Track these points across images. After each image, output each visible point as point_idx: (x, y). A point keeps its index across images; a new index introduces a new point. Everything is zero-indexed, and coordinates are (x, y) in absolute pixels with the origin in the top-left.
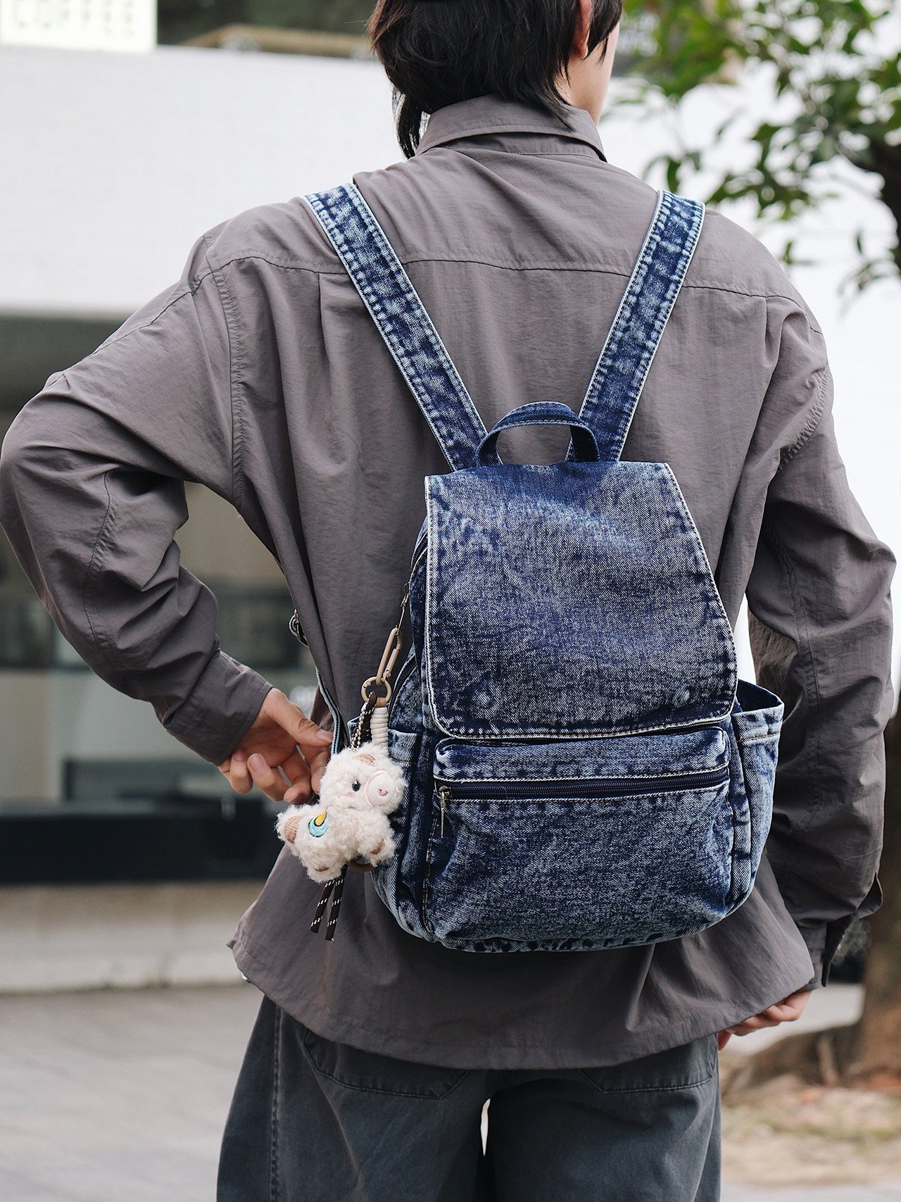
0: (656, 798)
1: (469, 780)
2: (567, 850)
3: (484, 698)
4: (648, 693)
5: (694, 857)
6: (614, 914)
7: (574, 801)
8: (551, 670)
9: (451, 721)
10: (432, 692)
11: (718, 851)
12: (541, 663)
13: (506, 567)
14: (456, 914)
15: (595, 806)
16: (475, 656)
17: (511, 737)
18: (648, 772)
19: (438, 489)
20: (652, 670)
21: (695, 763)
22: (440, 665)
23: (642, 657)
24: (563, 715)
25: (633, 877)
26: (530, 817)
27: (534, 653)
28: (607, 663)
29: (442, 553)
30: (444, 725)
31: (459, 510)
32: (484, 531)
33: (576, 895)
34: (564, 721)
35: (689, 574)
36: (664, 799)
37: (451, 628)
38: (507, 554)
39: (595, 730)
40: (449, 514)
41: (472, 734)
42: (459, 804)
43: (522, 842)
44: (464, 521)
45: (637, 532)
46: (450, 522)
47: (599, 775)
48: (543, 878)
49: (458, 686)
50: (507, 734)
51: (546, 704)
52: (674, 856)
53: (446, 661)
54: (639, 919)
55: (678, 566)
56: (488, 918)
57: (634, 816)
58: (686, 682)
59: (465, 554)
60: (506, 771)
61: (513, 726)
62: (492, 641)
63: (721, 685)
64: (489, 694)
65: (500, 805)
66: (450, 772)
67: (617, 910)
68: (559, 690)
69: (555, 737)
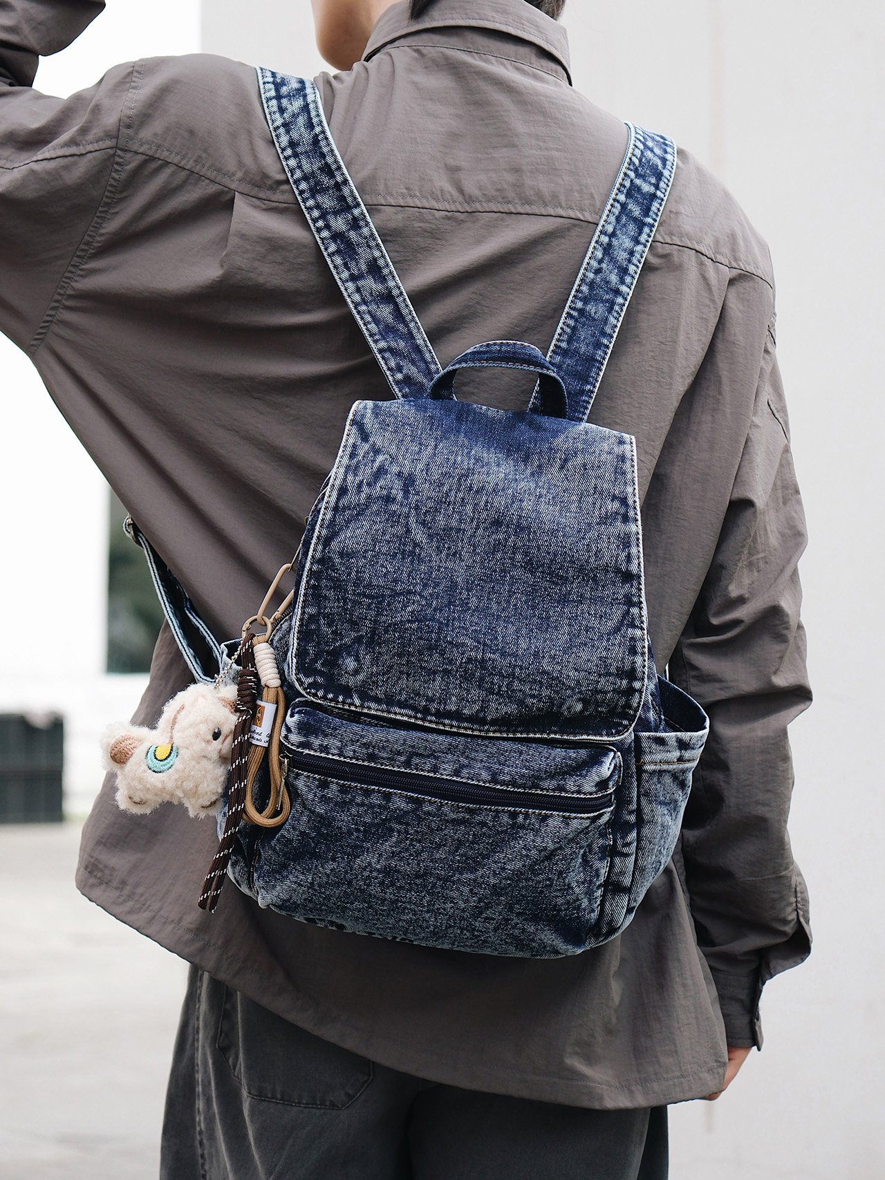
0: (519, 814)
1: (312, 753)
2: (407, 850)
3: (350, 664)
4: (533, 696)
5: (551, 886)
6: (451, 926)
7: (424, 798)
8: (430, 648)
9: (311, 680)
10: (296, 645)
11: (583, 883)
12: (421, 638)
13: (412, 520)
14: (278, 888)
15: (445, 809)
16: (351, 615)
17: (373, 712)
18: (514, 784)
19: (363, 416)
20: (544, 672)
21: (570, 784)
22: (311, 616)
23: (536, 655)
24: (433, 701)
25: (476, 894)
26: (371, 806)
27: (414, 626)
28: (494, 653)
29: (343, 491)
30: (301, 683)
31: (379, 443)
32: (399, 474)
33: (410, 898)
34: (433, 707)
35: (618, 571)
36: (527, 816)
37: (331, 579)
38: (417, 505)
39: (465, 724)
40: (366, 446)
41: (331, 700)
42: (298, 775)
43: (358, 830)
44: (380, 458)
45: (574, 507)
46: (364, 456)
47: (458, 776)
48: (375, 874)
49: (327, 644)
50: (369, 708)
51: (417, 684)
52: (527, 880)
53: (319, 613)
54: (479, 936)
55: (607, 559)
56: (310, 901)
57: (489, 828)
58: (580, 692)
59: (369, 497)
60: (354, 751)
61: (377, 700)
62: (372, 603)
63: (622, 701)
64: (357, 659)
65: (341, 786)
66: (294, 738)
67: (455, 923)
68: (435, 673)
69: (420, 722)
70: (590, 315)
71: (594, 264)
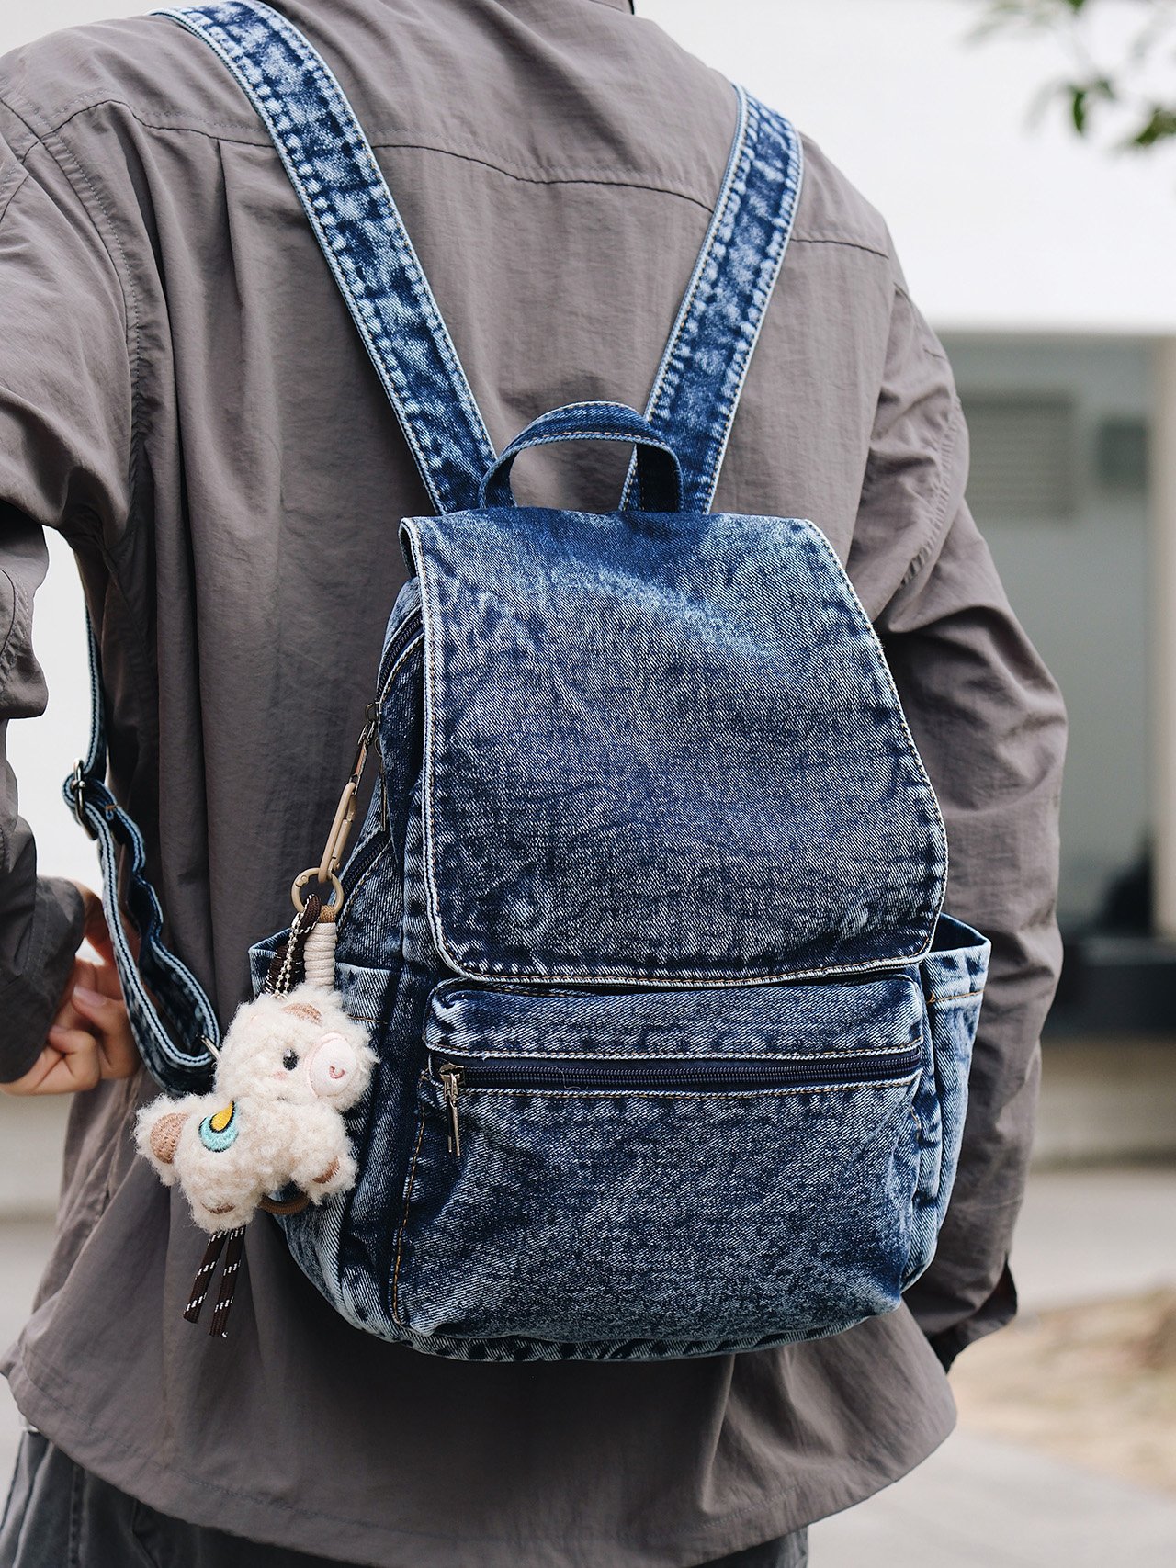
0: (811, 1095)
1: (496, 1055)
2: (659, 1183)
3: (523, 910)
4: (803, 911)
5: (867, 1201)
6: (728, 1298)
7: (675, 1095)
8: (643, 864)
9: (465, 948)
10: (435, 896)
11: (901, 1192)
12: (627, 851)
13: (559, 680)
14: (458, 1292)
15: (710, 1107)
16: (510, 833)
17: (569, 980)
18: (800, 1048)
19: (433, 539)
20: (812, 872)
21: (875, 1036)
22: (448, 847)
23: (794, 847)
24: (661, 945)
25: (766, 1234)
26: (599, 1123)
27: (612, 833)
28: (736, 855)
29: (450, 650)
30: (454, 955)
31: (472, 577)
32: (518, 617)
33: (669, 1263)
34: (663, 954)
35: (865, 708)
36: (823, 1096)
37: (469, 783)
38: (559, 658)
39: (714, 973)
40: (457, 583)
41: (501, 974)
42: (476, 1096)
43: (583, 1166)
44: (483, 597)
45: (770, 633)
46: (459, 597)
47: (718, 1051)
48: (617, 1232)
49: (477, 887)
50: (562, 975)
51: (631, 924)
52: (836, 1197)
53: (458, 841)
54: (766, 1306)
55: (846, 694)
56: (514, 1302)
57: (773, 1125)
58: (866, 894)
59: (489, 654)
60: (561, 1040)
61: (572, 960)
62: (540, 810)
63: (919, 902)
64: (532, 901)
65: (549, 1099)
66: (463, 1038)
67: (734, 1291)
68: (656, 900)
69: (645, 983)
70: (700, 368)
71: (706, 288)
